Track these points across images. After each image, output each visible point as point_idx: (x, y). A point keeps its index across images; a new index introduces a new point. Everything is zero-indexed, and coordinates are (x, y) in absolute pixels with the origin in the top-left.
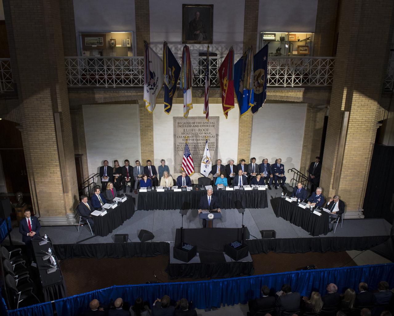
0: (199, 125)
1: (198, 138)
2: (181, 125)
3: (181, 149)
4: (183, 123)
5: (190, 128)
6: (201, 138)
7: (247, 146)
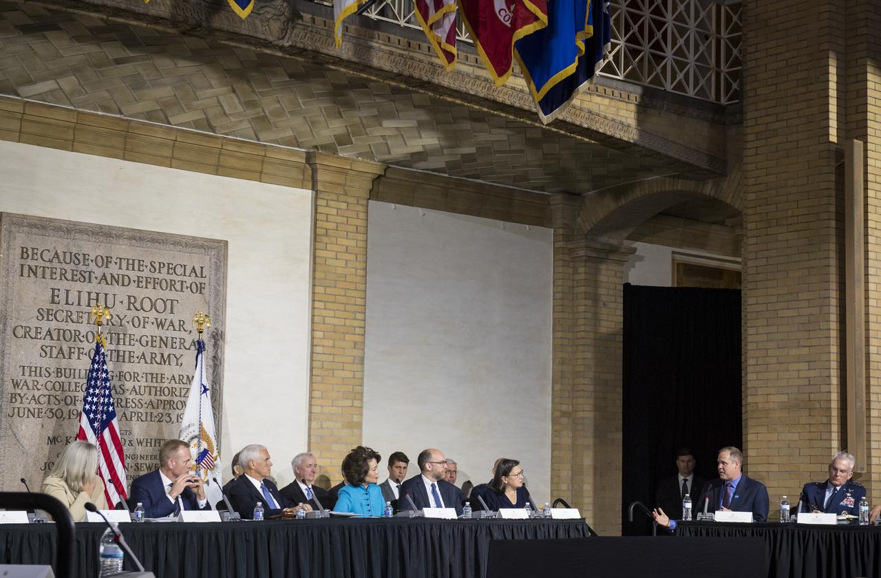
0: (130, 273)
1: (121, 348)
2: (40, 263)
3: (33, 405)
4: (47, 256)
5: (86, 287)
6: (138, 350)
7: (349, 403)
